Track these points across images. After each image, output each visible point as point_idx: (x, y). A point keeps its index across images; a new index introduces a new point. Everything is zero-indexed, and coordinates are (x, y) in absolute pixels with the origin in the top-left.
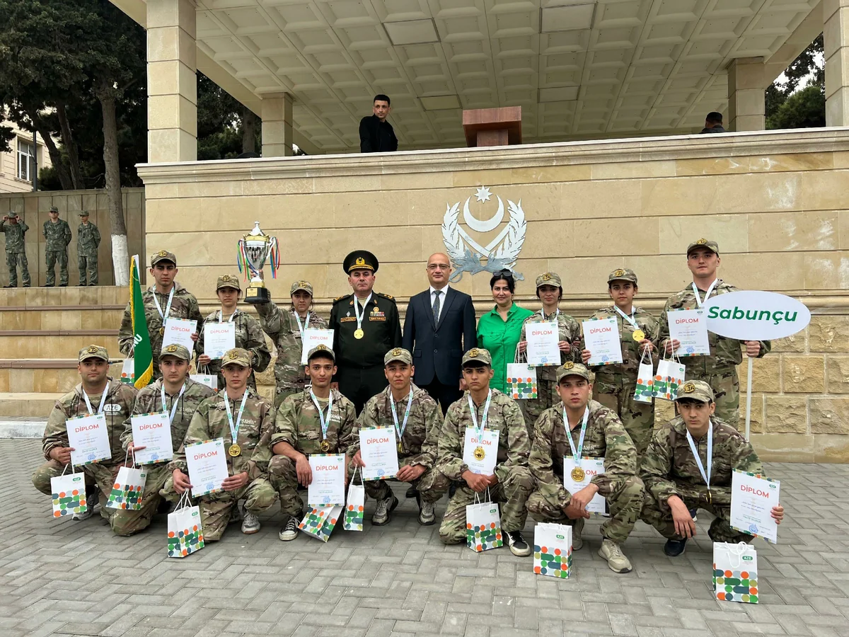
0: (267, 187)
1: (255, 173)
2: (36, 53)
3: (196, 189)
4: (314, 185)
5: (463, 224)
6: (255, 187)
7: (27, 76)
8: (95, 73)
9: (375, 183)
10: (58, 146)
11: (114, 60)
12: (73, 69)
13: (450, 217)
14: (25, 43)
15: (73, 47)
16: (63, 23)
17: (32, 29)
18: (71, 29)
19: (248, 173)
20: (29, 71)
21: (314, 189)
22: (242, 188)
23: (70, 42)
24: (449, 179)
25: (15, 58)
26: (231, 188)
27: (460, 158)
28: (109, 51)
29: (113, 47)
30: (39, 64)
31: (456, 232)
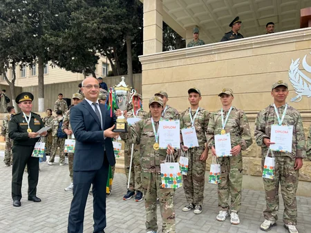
0: (193, 60)
1: (188, 54)
2: (105, 26)
3: (162, 65)
4: (216, 57)
5: (302, 69)
6: (188, 61)
7: (103, 34)
8: (124, 32)
9: (249, 52)
10: (114, 63)
11: (131, 25)
12: (117, 30)
13: (294, 66)
14: (102, 22)
15: (117, 23)
16: (114, 14)
17: (104, 17)
18: (117, 16)
19: (185, 55)
20: (103, 32)
21: (216, 59)
22: (183, 62)
23: (117, 21)
24: (292, 47)
25: (99, 28)
26: (178, 63)
27: (299, 34)
28: (130, 23)
29: (131, 21)
30: (106, 30)
31: (298, 74)
